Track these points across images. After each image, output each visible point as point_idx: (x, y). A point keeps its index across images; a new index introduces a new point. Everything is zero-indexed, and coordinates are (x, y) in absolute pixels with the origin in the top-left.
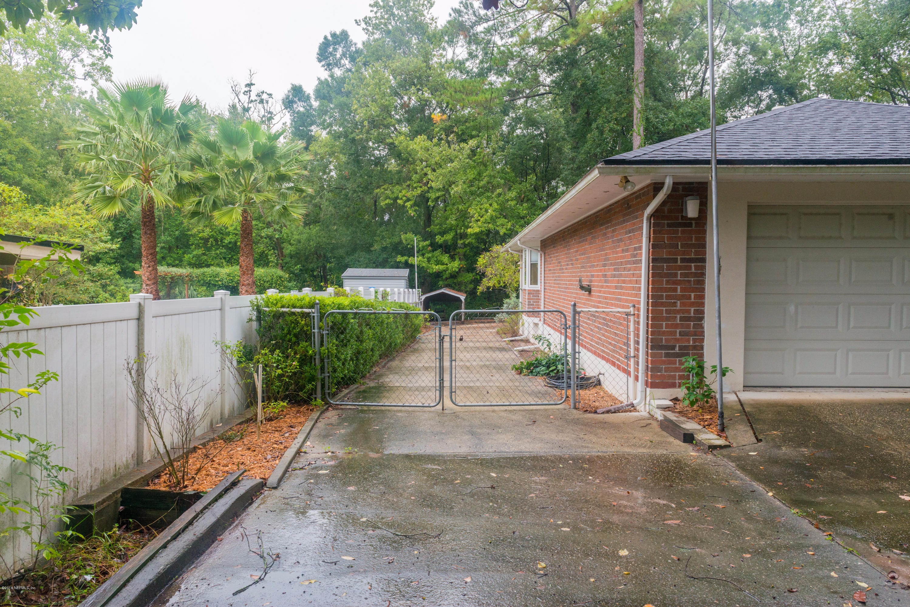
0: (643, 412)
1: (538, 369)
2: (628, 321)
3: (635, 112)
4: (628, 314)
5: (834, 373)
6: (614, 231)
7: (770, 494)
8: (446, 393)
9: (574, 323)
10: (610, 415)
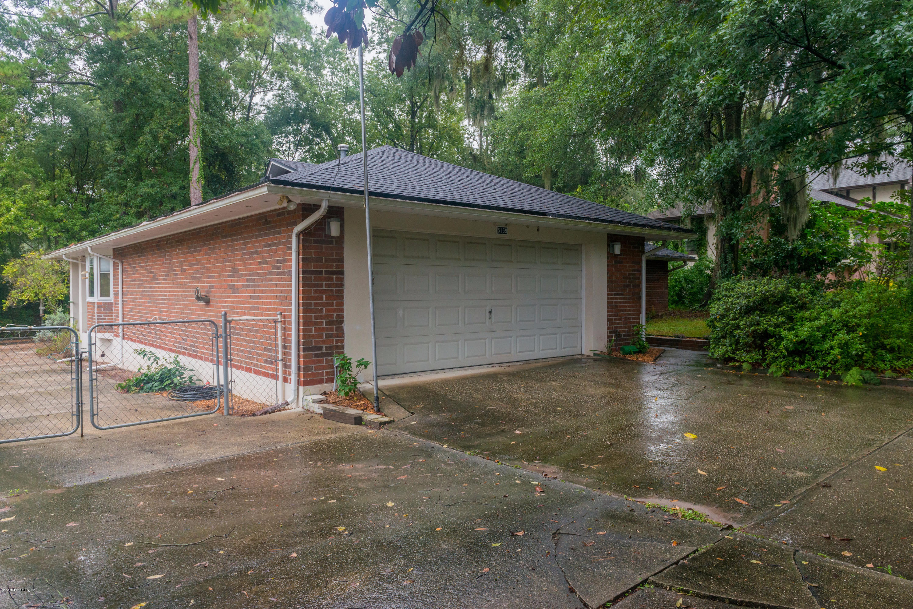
0: (295, 409)
1: (150, 385)
2: (276, 328)
3: (191, 123)
4: (275, 321)
5: (428, 360)
6: (244, 244)
7: (445, 446)
8: (86, 418)
9: (226, 332)
10: (268, 416)
